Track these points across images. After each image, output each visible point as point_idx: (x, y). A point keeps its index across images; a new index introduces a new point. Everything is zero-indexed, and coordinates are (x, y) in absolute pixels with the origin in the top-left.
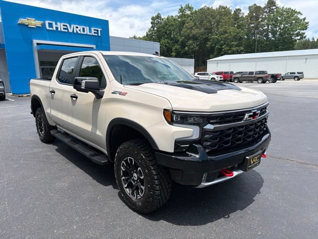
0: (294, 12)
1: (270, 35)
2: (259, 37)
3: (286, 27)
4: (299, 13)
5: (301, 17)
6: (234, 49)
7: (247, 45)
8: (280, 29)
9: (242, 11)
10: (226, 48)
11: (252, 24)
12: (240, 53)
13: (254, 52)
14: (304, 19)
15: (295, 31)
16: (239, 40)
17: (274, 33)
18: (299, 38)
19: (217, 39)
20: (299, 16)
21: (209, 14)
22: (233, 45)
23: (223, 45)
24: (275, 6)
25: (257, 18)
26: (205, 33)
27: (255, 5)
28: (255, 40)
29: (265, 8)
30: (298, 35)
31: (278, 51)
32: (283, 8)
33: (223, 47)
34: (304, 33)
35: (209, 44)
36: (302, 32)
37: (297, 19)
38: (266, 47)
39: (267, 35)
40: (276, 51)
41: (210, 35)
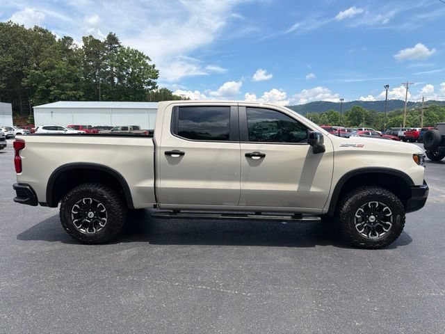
0: (141, 55)
1: (116, 80)
2: (102, 80)
3: (135, 73)
4: (147, 58)
5: (150, 64)
6: (70, 93)
7: (87, 90)
8: (127, 73)
9: (74, 42)
10: (56, 91)
11: (89, 61)
12: (78, 100)
13: (98, 101)
14: (154, 66)
15: (146, 79)
16: (75, 81)
17: (121, 78)
18: (150, 87)
19: (40, 76)
20: (147, 61)
21: (19, 35)
22: (67, 88)
23: (50, 86)
24: (118, 43)
25: (96, 55)
26: (16, 64)
27: (91, 36)
28: (97, 84)
29: (105, 43)
30: (149, 84)
31: (129, 101)
32: (129, 48)
33: (52, 89)
34: (155, 83)
35: (25, 82)
36: (153, 80)
37: (146, 65)
38: (112, 94)
39: (112, 79)
40: (126, 101)
41: (25, 67)
